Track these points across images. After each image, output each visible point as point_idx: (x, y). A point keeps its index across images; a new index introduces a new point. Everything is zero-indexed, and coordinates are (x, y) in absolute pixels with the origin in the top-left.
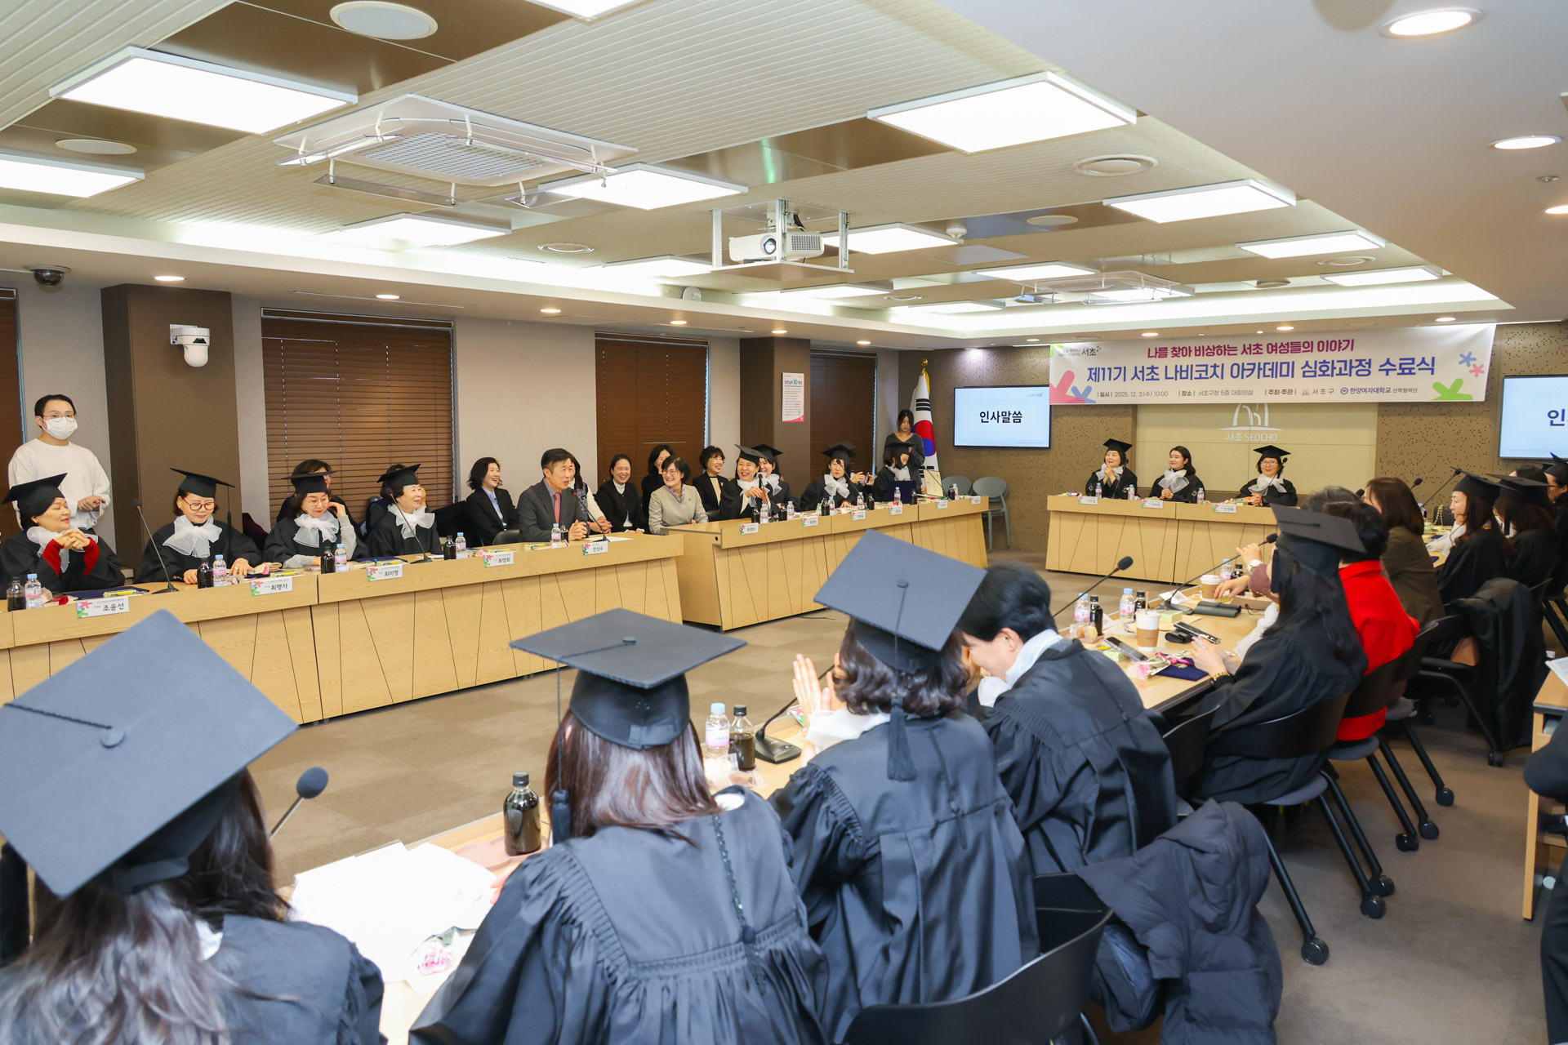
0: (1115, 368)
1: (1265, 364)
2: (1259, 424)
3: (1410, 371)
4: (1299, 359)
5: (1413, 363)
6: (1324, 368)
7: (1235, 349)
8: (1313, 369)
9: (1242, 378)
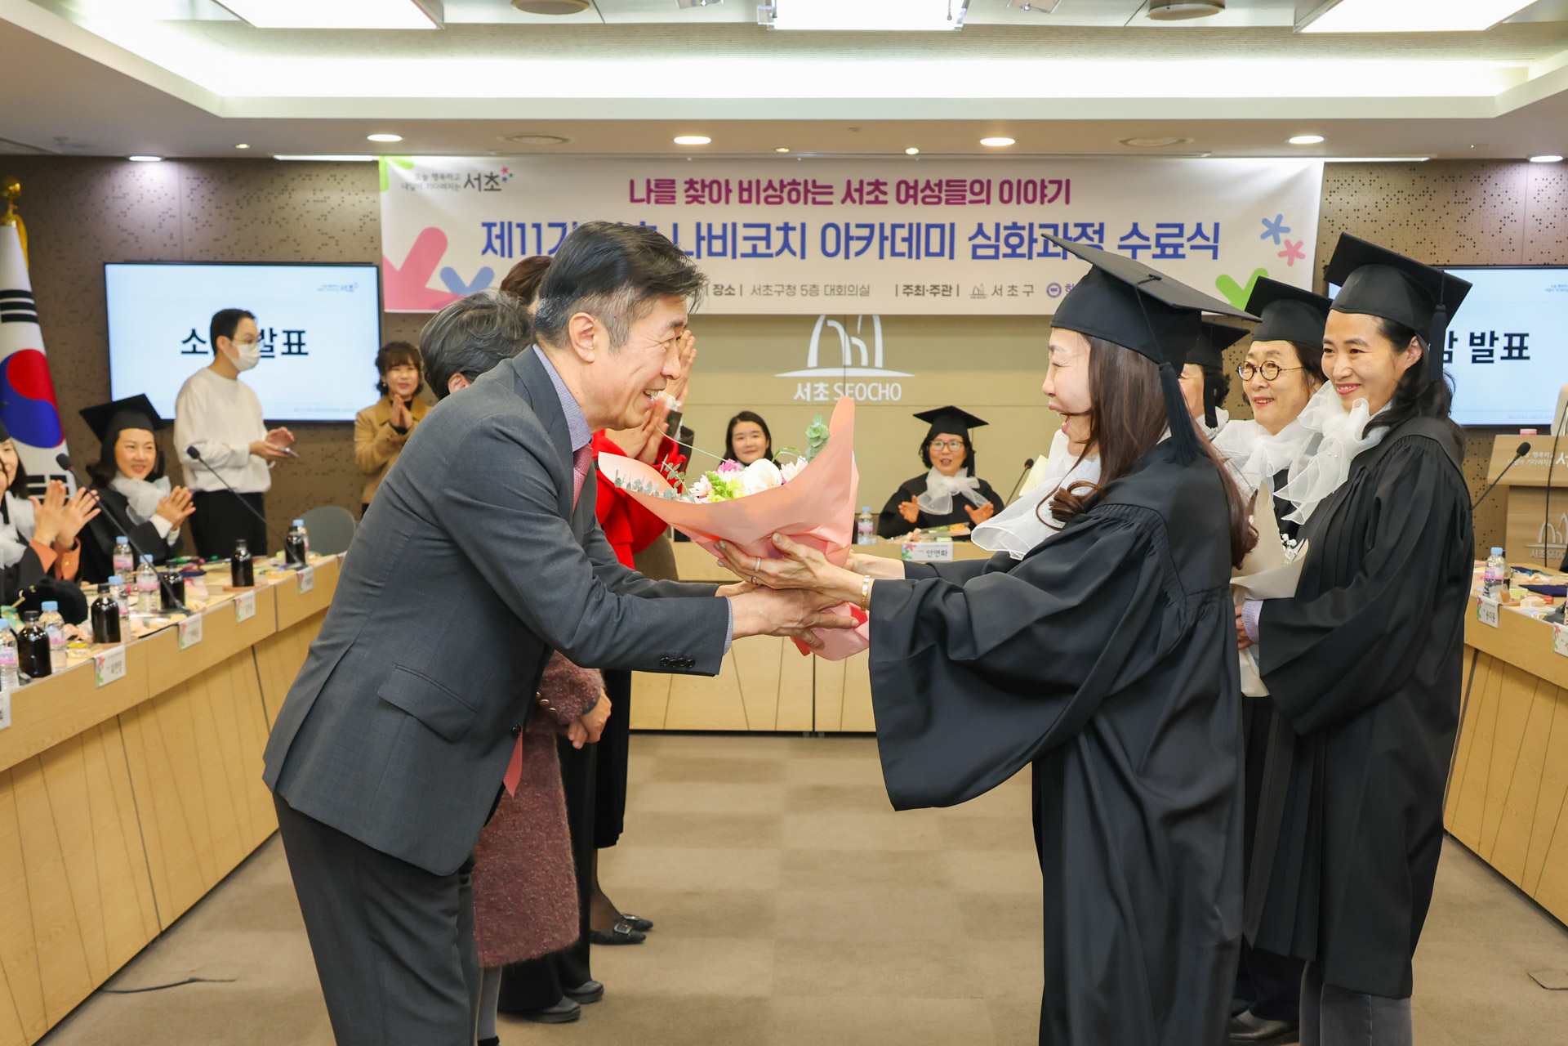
0: (551, 225)
1: (894, 227)
2: (865, 361)
3: (1176, 251)
4: (965, 218)
5: (1180, 235)
6: (1014, 241)
7: (828, 190)
8: (993, 242)
9: (847, 256)
